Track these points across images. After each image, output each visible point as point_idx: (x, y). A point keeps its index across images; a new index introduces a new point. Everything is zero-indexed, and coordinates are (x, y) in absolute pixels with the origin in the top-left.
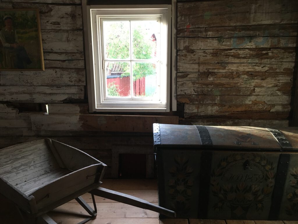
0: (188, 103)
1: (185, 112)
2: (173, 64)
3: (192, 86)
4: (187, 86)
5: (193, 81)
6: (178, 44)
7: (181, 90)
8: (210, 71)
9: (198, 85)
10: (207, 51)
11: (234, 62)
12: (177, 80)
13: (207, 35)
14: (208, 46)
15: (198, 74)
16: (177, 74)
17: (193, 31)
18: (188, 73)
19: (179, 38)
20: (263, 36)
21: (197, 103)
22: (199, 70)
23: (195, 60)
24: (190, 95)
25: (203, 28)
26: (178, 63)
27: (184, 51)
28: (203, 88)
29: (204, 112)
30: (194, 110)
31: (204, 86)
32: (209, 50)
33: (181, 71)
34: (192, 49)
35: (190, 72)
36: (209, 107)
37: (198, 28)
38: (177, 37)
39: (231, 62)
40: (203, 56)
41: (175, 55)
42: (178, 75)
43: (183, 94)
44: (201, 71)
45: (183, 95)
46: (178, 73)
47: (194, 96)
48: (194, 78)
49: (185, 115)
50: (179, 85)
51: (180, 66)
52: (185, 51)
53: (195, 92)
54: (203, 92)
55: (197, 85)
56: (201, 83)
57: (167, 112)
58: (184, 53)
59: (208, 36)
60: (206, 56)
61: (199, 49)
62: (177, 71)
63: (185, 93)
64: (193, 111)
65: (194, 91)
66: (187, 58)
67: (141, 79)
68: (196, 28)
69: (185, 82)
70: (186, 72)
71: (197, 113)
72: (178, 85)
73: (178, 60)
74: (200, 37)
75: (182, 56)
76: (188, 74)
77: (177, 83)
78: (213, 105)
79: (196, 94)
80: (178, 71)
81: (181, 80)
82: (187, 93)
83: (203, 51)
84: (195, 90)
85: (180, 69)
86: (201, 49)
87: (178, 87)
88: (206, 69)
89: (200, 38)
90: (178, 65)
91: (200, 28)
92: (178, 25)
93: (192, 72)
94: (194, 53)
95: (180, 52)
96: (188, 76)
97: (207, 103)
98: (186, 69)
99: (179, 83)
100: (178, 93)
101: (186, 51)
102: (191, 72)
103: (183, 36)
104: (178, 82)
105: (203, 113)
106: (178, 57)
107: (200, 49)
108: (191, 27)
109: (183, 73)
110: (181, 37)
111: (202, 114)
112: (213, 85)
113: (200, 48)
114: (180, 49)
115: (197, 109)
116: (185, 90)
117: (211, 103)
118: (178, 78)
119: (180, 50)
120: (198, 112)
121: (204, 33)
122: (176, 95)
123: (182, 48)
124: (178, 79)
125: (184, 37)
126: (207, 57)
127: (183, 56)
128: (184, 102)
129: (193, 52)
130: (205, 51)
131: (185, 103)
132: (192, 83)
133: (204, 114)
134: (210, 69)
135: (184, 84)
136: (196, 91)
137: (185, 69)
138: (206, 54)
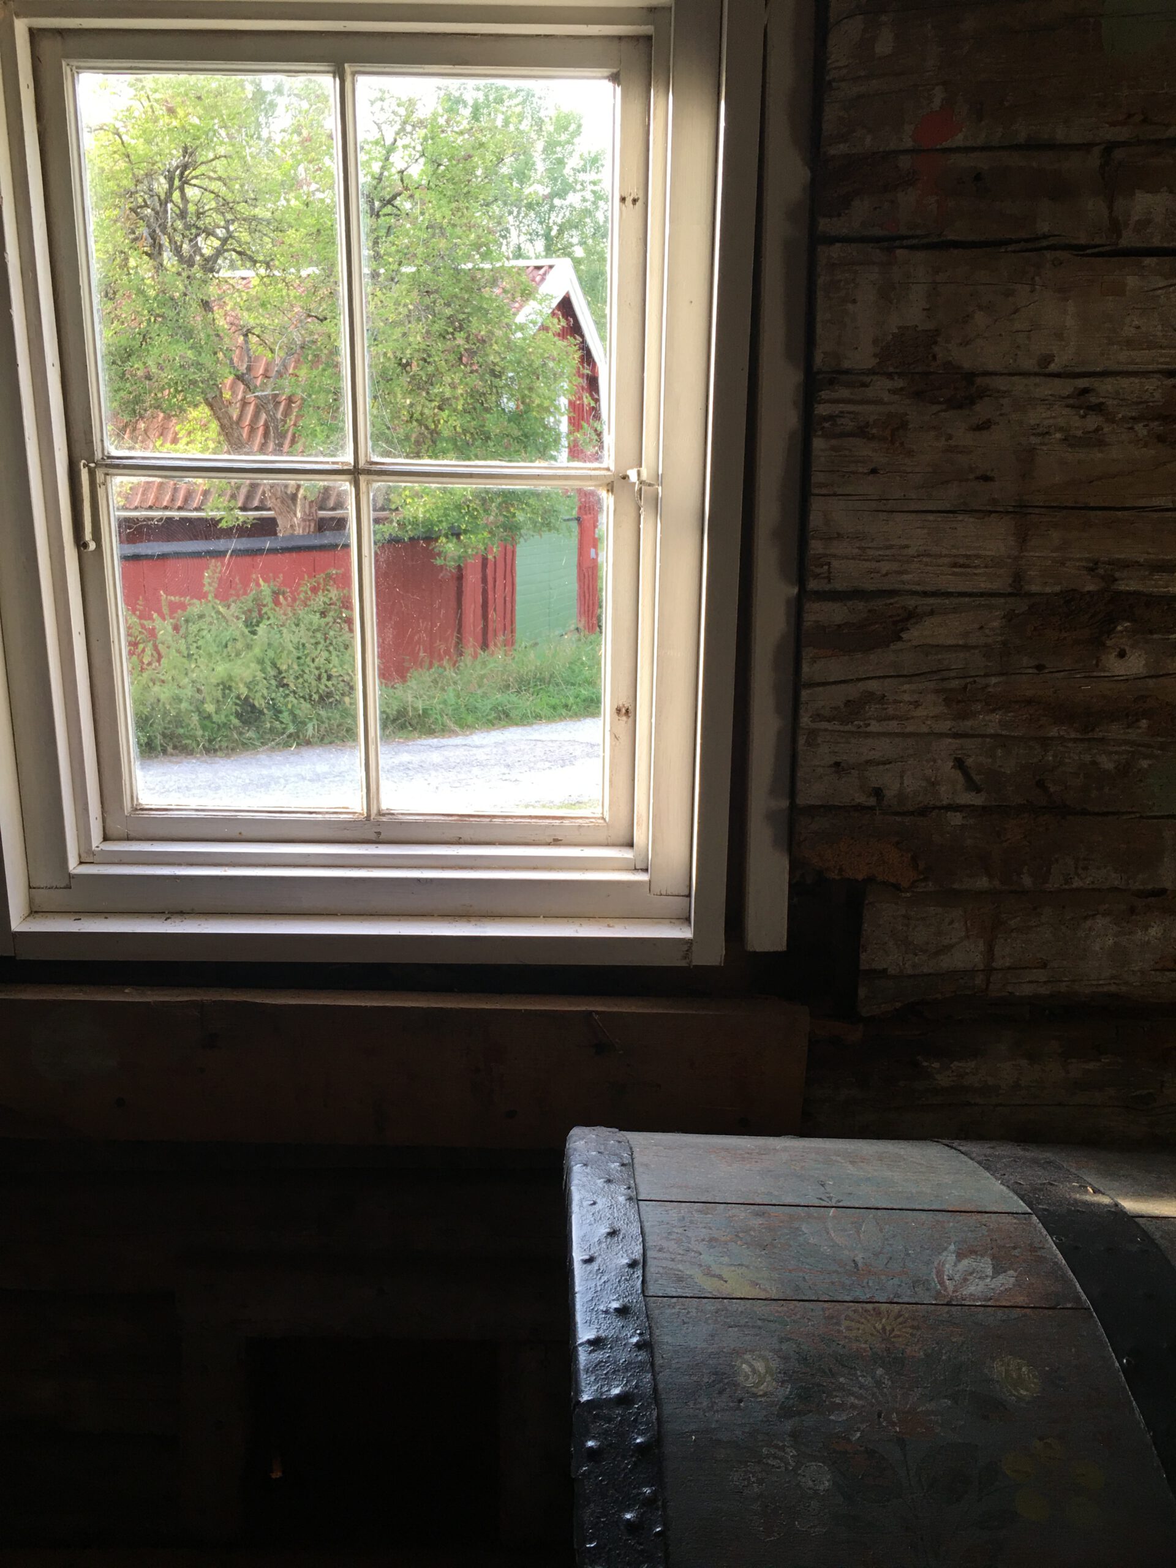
0: (897, 887)
1: (864, 966)
2: (768, 513)
3: (945, 726)
4: (893, 726)
5: (955, 684)
6: (821, 316)
7: (837, 764)
8: (1122, 587)
9: (997, 717)
10: (1107, 386)
12: (805, 668)
13: (1116, 227)
14: (1129, 343)
15: (1010, 617)
16: (797, 609)
17: (978, 177)
18: (911, 602)
19: (836, 251)
21: (983, 883)
22: (1018, 578)
23: (986, 478)
24: (923, 811)
25: (1087, 147)
26: (817, 506)
27: (881, 387)
28: (1045, 742)
29: (1044, 966)
30: (949, 947)
31: (1054, 732)
32: (1125, 383)
33: (839, 585)
34: (967, 365)
35: (925, 594)
36: (1101, 922)
37: (1033, 146)
38: (815, 240)
40: (1070, 441)
41: (792, 419)
42: (809, 619)
43: (861, 799)
44: (1034, 588)
45: (859, 808)
46: (816, 606)
47: (956, 819)
48: (966, 647)
49: (862, 992)
50: (818, 717)
51: (839, 536)
52: (889, 384)
53: (972, 786)
54: (1040, 784)
55: (991, 722)
56: (1029, 702)
57: (697, 961)
58: (879, 402)
59: (1128, 239)
60: (1095, 440)
61: (1028, 363)
62: (801, 582)
63: (878, 793)
64: (946, 962)
65: (958, 775)
66: (910, 453)
67: (490, 557)
68: (1017, 147)
69: (873, 686)
70: (893, 593)
71: (979, 980)
72: (805, 720)
73: (817, 477)
74: (1052, 248)
75: (862, 432)
76: (911, 616)
77: (805, 694)
78: (1132, 910)
79: (977, 800)
80: (812, 585)
81: (833, 667)
82: (890, 793)
83: (1066, 387)
84: (969, 762)
85: (835, 563)
86: (1053, 367)
87: (813, 733)
88: (1092, 568)
89: (1049, 255)
90: (815, 519)
91: (1051, 146)
92: (831, 113)
93: (948, 595)
94: (983, 410)
95: (844, 393)
96: (915, 634)
97: (1077, 883)
98: (895, 566)
99: (818, 700)
100: (812, 793)
101: (900, 383)
102: (934, 594)
103: (877, 232)
104: (812, 685)
105: (1041, 975)
106: (818, 444)
107: (1044, 370)
108: (959, 140)
109: (861, 605)
110: (863, 240)
111: (1027, 990)
112: (1144, 723)
113: (1047, 360)
114: (846, 365)
115: (981, 943)
116: (869, 762)
117: (1117, 889)
118: (808, 653)
119: (847, 372)
120: (989, 970)
121: (1094, 207)
122: (785, 804)
123: (862, 357)
124: (814, 660)
125: (889, 243)
126: (1101, 443)
127: (872, 438)
128: (860, 877)
129: (971, 401)
130: (1085, 391)
131: (870, 880)
132: (947, 701)
133: (1044, 991)
134: (1126, 565)
135: (872, 709)
136: (977, 778)
137: (885, 567)
138: (1093, 422)
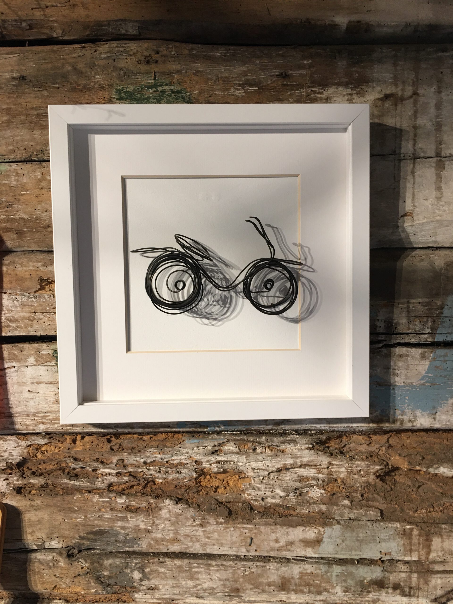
11: (197, 548)
20: (425, 338)
39: (175, 548)
